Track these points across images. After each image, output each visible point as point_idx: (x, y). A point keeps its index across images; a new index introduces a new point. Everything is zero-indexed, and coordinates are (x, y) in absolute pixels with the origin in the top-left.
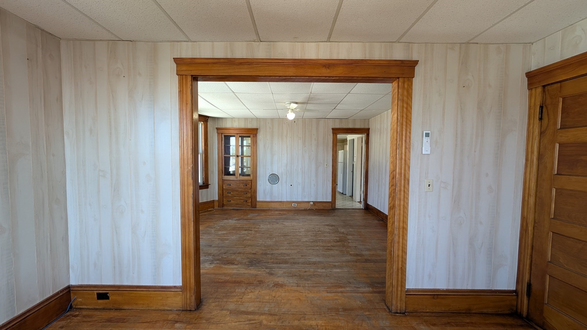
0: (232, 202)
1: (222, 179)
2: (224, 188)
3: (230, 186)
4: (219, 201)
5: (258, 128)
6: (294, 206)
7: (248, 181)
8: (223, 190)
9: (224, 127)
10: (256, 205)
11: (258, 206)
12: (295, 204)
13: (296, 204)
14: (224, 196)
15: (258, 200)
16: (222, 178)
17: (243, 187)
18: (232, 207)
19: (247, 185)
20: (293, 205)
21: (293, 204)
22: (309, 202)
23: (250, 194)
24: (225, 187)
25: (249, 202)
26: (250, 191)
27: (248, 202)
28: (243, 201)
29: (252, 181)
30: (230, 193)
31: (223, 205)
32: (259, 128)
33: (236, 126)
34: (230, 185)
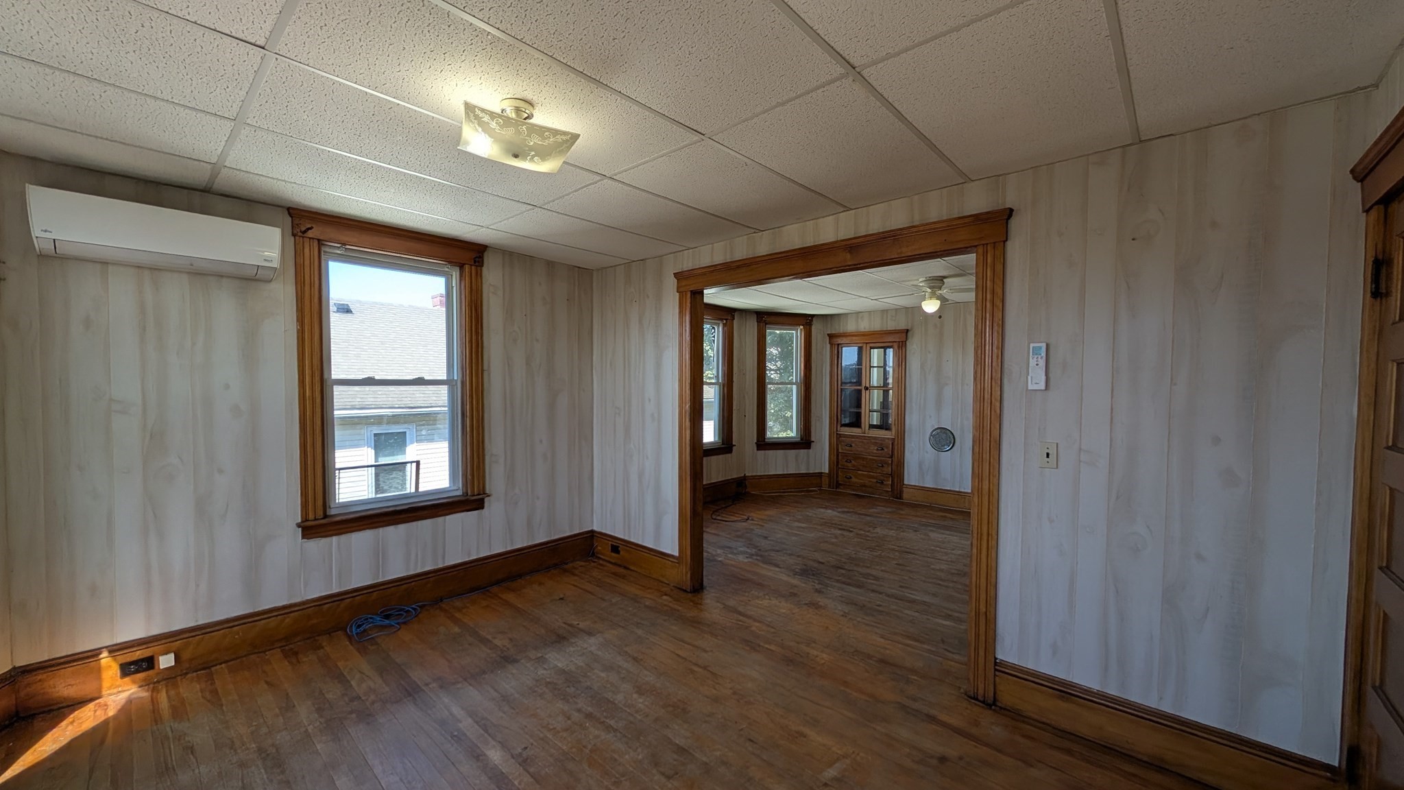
0: (854, 480)
1: (837, 434)
2: (840, 451)
3: (849, 448)
4: (829, 475)
5: (909, 328)
7: (887, 441)
8: (838, 455)
9: (841, 331)
10: (901, 492)
11: (905, 496)
14: (840, 466)
15: (906, 482)
16: (837, 431)
17: (875, 451)
18: (854, 490)
19: (883, 449)
23: (890, 470)
24: (842, 449)
25: (887, 485)
26: (890, 462)
27: (885, 485)
28: (875, 480)
29: (894, 441)
30: (851, 462)
31: (838, 485)
32: (912, 329)
33: (865, 328)
34: (851, 446)
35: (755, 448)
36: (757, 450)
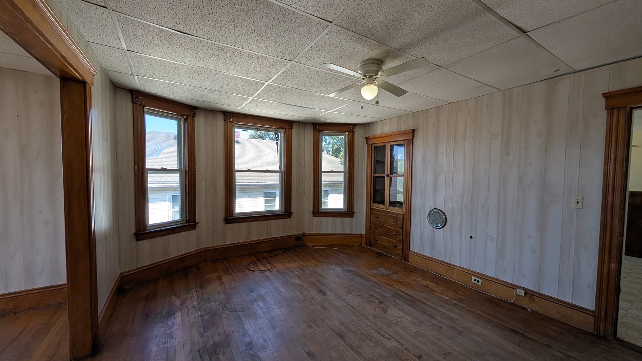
0: (379, 242)
1: (371, 208)
2: (372, 220)
3: (377, 219)
4: (366, 236)
5: (415, 129)
6: (476, 282)
7: (400, 216)
8: (370, 223)
9: (374, 135)
10: (408, 256)
11: (410, 260)
12: (477, 279)
13: (480, 281)
14: (371, 231)
15: (411, 249)
16: (370, 206)
17: (392, 223)
18: (379, 250)
19: (397, 222)
20: (473, 281)
21: (473, 278)
22: (514, 287)
23: (401, 237)
26: (401, 232)
27: (397, 249)
28: (392, 244)
29: (404, 216)
30: (378, 229)
31: (370, 245)
32: (417, 129)
33: (387, 131)
34: (378, 217)
35: (312, 215)
36: (313, 216)
